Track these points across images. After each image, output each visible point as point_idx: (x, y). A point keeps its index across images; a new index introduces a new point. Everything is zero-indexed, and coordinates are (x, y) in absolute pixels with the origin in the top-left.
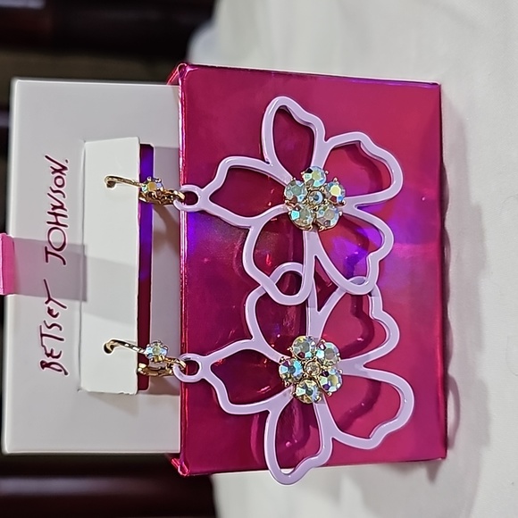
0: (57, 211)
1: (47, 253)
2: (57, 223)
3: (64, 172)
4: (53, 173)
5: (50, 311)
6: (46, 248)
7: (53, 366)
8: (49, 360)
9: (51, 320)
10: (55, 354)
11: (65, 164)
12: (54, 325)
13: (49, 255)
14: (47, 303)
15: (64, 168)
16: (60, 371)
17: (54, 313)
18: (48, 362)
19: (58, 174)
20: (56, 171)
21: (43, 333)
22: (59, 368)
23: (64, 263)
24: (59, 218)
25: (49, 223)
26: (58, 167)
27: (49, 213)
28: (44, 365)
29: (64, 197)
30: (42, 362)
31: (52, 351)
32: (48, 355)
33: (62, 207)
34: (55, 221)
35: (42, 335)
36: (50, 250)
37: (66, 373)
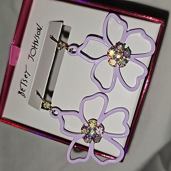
0: (36, 43)
1: (29, 56)
2: (35, 47)
3: (41, 30)
4: (37, 30)
5: (25, 76)
6: (29, 54)
7: (22, 94)
8: (21, 91)
9: (25, 79)
10: (23, 90)
11: (42, 28)
12: (25, 80)
13: (30, 57)
14: (25, 73)
15: (41, 29)
16: (24, 96)
17: (27, 77)
18: (21, 92)
19: (39, 31)
20: (39, 29)
21: (22, 82)
22: (24, 95)
23: (33, 61)
24: (36, 45)
25: (32, 46)
26: (39, 28)
27: (33, 43)
28: (19, 92)
29: (39, 39)
30: (19, 91)
31: (23, 89)
32: (22, 90)
33: (37, 42)
34: (34, 46)
35: (21, 83)
36: (30, 55)
37: (25, 97)
